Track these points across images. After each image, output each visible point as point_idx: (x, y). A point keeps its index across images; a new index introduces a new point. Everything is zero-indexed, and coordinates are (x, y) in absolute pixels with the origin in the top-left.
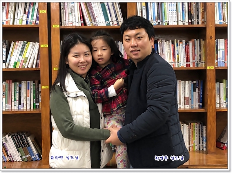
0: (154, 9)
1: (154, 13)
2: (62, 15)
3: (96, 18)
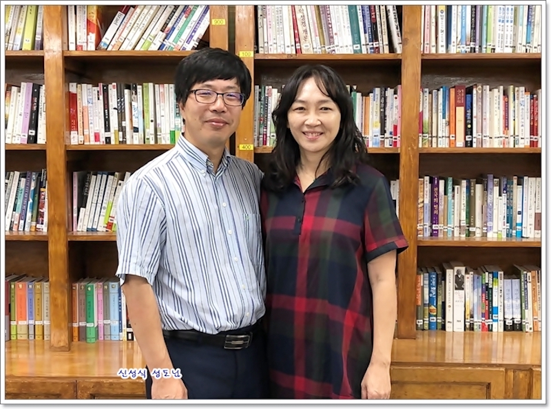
0: (463, 18)
1: (463, 27)
2: (260, 31)
3: (335, 37)
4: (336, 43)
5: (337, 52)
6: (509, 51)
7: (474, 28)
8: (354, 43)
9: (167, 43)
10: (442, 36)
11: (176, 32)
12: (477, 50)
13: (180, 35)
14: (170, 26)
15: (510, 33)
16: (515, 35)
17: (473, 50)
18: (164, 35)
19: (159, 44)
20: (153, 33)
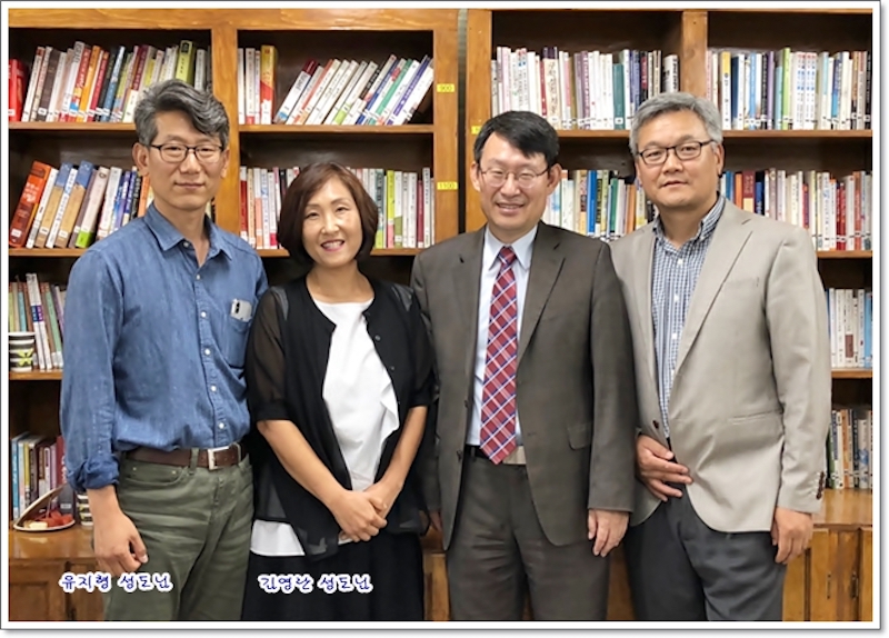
0: (752, 84)
1: (752, 95)
3: (592, 107)
4: (592, 115)
5: (593, 128)
6: (809, 126)
7: (765, 97)
8: (616, 116)
9: (368, 115)
10: (726, 107)
11: (379, 100)
12: (770, 124)
13: (384, 104)
14: (372, 91)
15: (810, 102)
16: (816, 106)
17: (765, 125)
18: (365, 103)
19: (357, 116)
20: (349, 101)
